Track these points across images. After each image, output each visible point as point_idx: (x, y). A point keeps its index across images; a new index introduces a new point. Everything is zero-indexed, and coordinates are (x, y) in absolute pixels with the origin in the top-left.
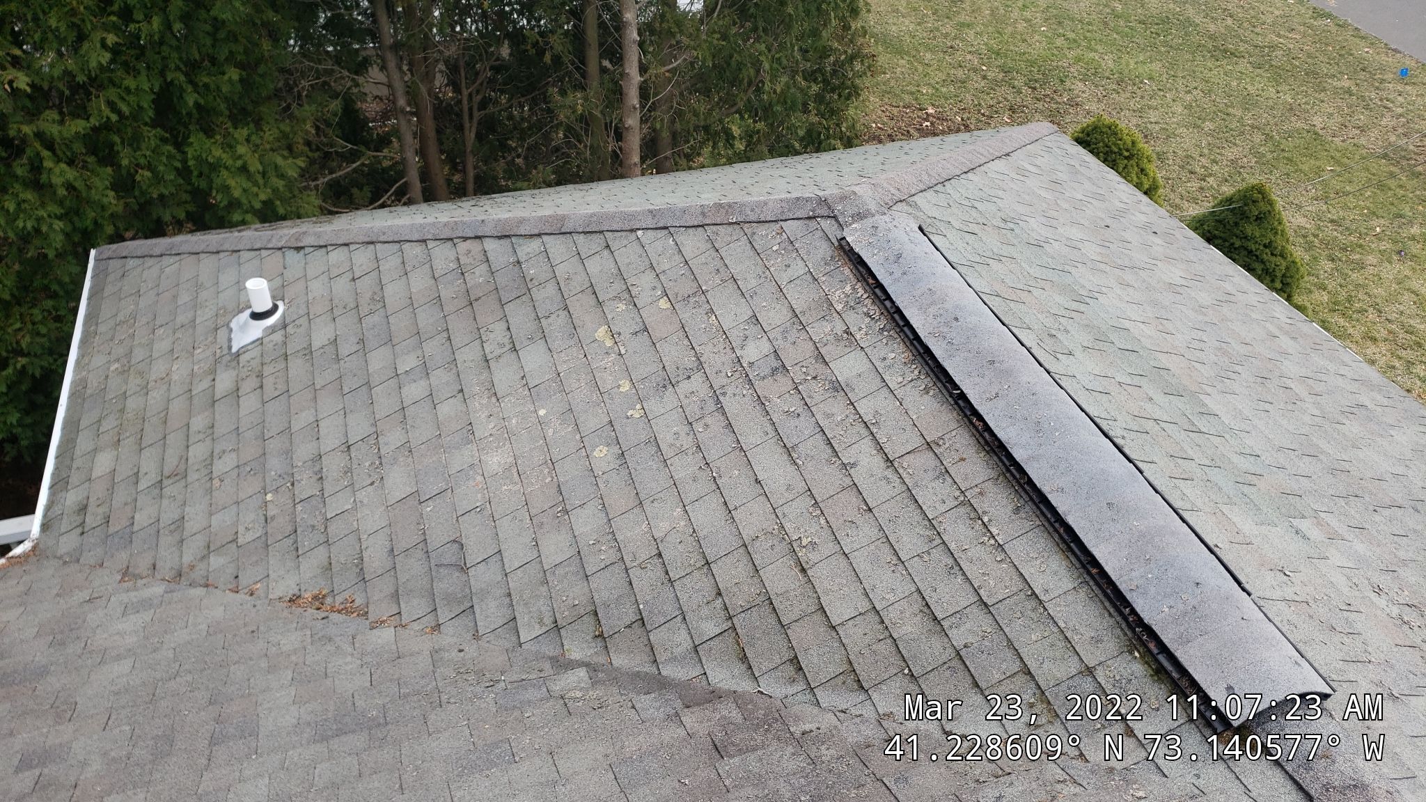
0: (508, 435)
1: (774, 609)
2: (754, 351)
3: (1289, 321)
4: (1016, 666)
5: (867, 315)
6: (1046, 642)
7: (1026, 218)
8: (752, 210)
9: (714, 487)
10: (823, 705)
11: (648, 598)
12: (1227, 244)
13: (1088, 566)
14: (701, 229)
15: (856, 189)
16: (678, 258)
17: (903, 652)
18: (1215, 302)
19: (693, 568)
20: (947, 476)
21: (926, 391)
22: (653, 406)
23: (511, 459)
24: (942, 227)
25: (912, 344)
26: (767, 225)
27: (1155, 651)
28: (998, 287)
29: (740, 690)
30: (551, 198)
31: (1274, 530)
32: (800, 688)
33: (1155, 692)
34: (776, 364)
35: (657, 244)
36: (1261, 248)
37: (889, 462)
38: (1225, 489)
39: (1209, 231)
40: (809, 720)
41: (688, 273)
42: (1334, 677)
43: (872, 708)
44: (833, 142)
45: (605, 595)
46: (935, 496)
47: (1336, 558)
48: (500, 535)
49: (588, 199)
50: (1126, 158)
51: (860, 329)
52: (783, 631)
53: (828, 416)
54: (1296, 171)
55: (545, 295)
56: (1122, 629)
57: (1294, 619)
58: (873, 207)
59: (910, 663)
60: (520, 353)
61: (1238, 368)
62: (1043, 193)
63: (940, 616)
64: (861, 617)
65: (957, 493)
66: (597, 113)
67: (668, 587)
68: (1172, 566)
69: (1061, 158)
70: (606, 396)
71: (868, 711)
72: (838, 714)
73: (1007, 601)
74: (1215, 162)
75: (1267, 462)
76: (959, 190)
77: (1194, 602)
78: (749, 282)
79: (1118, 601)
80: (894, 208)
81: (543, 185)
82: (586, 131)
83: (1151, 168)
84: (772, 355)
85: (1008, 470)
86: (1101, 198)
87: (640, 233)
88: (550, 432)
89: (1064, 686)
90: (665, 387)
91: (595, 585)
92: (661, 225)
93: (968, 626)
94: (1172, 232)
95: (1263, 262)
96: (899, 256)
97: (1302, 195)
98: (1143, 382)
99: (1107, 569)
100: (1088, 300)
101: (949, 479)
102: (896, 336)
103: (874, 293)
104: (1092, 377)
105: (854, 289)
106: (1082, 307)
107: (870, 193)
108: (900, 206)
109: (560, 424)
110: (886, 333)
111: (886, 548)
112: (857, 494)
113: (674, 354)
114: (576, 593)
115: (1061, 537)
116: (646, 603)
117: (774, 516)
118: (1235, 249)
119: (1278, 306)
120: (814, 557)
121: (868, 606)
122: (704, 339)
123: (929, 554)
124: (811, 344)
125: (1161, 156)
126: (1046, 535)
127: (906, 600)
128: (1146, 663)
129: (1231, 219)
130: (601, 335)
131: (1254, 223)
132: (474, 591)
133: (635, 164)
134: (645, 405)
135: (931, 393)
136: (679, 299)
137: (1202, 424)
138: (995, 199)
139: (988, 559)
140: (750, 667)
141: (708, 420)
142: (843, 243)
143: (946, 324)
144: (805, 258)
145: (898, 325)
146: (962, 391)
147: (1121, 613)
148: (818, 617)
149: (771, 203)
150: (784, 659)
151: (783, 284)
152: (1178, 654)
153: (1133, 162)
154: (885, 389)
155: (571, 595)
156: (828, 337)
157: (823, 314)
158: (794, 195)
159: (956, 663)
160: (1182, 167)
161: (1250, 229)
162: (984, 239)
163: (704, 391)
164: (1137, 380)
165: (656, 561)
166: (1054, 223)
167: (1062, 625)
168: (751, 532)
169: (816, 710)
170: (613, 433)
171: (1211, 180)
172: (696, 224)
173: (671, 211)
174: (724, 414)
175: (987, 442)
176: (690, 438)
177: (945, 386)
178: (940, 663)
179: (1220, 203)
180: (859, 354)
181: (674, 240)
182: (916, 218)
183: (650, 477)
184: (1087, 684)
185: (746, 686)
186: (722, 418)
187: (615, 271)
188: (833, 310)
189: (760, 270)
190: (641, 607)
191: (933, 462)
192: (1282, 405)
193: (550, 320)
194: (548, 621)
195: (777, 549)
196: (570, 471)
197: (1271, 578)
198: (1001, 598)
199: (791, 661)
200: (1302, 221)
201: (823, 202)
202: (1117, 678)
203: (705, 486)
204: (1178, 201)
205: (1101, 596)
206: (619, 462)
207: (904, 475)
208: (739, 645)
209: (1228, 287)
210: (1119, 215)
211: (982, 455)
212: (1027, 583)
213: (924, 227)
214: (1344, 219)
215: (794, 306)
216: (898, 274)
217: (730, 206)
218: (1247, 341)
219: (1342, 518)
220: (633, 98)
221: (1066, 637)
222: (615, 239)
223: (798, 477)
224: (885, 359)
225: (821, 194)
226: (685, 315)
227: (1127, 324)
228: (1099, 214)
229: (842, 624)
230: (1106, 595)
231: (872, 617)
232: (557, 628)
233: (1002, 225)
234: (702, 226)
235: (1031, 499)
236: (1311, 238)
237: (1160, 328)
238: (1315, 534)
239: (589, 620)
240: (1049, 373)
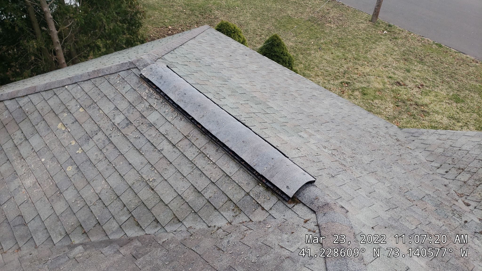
0: (31, 172)
1: (145, 205)
2: (119, 119)
3: (290, 75)
4: (226, 199)
5: (156, 98)
6: (234, 189)
7: (204, 57)
8: (107, 70)
9: (115, 170)
10: (168, 231)
11: (99, 215)
12: (270, 55)
13: (241, 162)
14: (89, 81)
15: (142, 57)
16: (83, 93)
17: (191, 206)
18: (267, 73)
19: (113, 200)
20: (193, 146)
21: (181, 119)
22: (86, 147)
23: (35, 180)
24: (175, 64)
25: (173, 105)
26: (113, 74)
27: (265, 182)
28: (198, 81)
29: (139, 235)
30: (30, 81)
31: (293, 137)
32: (159, 228)
33: (268, 194)
34: (127, 122)
35: (75, 90)
36: (280, 54)
37: (174, 146)
38: (277, 129)
39: (264, 52)
40: (165, 237)
41: (88, 97)
42: (316, 175)
43: (184, 227)
44: (137, 43)
45: (83, 218)
46: (191, 153)
47: (312, 141)
48: (37, 208)
49: (45, 79)
50: (233, 33)
51: (154, 104)
52: (149, 211)
53: (150, 135)
54: (287, 29)
55: (35, 117)
56: (255, 178)
57: (302, 161)
58: (149, 62)
59: (194, 208)
60: (29, 140)
61: (277, 92)
62: (209, 49)
63: (200, 190)
64: (175, 199)
65: (198, 150)
66: (43, 47)
67: (106, 210)
68: (265, 155)
69: (212, 36)
70: (67, 148)
71: (183, 229)
72: (173, 232)
73: (220, 180)
74: (263, 30)
75: (289, 118)
76: (179, 52)
77: (273, 164)
78: (111, 96)
79: (252, 170)
80: (157, 61)
81: (28, 77)
82: (41, 55)
83: (242, 35)
84: (125, 119)
85: (212, 139)
86: (227, 47)
87: (66, 87)
88: (48, 166)
89: (241, 201)
90: (88, 139)
91: (79, 216)
92: (74, 82)
93: (209, 191)
94: (251, 54)
95: (282, 58)
96: (162, 77)
97: (290, 36)
98: (248, 102)
99: (246, 161)
100: (228, 80)
101: (194, 147)
102: (167, 103)
103: (156, 91)
104: (232, 104)
105: (149, 91)
106: (226, 83)
107: (147, 57)
108: (159, 60)
109: (51, 162)
110: (163, 103)
111: (179, 174)
112: (166, 159)
113: (89, 127)
114: (71, 221)
115: (232, 155)
116: (99, 217)
117: (138, 174)
118: (273, 56)
119: (287, 71)
120: (155, 184)
121: (176, 194)
122: (99, 119)
123: (193, 172)
124: (138, 112)
125: (246, 31)
126: (227, 156)
127: (188, 189)
128: (263, 186)
129: (270, 47)
130: (60, 126)
131: (277, 47)
132: (31, 231)
133: (64, 63)
134: (82, 148)
135: (183, 120)
136: (87, 107)
137: (268, 111)
138: (192, 53)
139: (211, 168)
140: (141, 227)
141: (107, 147)
142: (142, 76)
143: (182, 96)
144: (129, 83)
145: (167, 100)
146: (192, 117)
147: (253, 174)
148: (161, 203)
149: (113, 67)
150: (152, 221)
151: (124, 94)
152: (271, 181)
153: (236, 34)
154: (167, 122)
155: (70, 222)
156: (144, 109)
157: (140, 101)
158: (121, 63)
159: (208, 204)
160: (254, 33)
161: (276, 49)
162: (190, 66)
163: (103, 137)
164: (246, 102)
165: (100, 201)
166: (213, 57)
167: (237, 182)
168: (131, 182)
169: (166, 234)
170: (73, 161)
171: (263, 36)
172: (87, 79)
173: (77, 77)
174: (113, 144)
175: (203, 132)
176: (102, 155)
177: (187, 117)
178: (203, 205)
179: (266, 43)
180: (156, 112)
181: (80, 87)
182: (165, 63)
183: (90, 173)
184: (248, 198)
185: (141, 233)
186: (112, 145)
187: (60, 102)
188: (143, 99)
189: (114, 91)
190: (97, 218)
191: (189, 142)
192: (291, 100)
193: (39, 126)
194: (63, 233)
195: (142, 185)
196: (59, 178)
197: (294, 152)
198: (217, 179)
199: (154, 220)
200: (291, 44)
201: (131, 63)
202: (256, 193)
203: (111, 170)
204: (255, 44)
205: (247, 170)
206: (77, 170)
207: (180, 149)
208: (135, 221)
209: (271, 68)
210: (234, 52)
211: (203, 136)
212: (225, 173)
213: (169, 66)
214: (303, 41)
215: (130, 101)
216: (162, 83)
217: (98, 70)
218: (279, 83)
219: (313, 129)
220: (56, 39)
221: (239, 185)
222: (57, 90)
223: (144, 159)
224: (165, 112)
225: (130, 60)
226: (90, 112)
227: (241, 85)
228: (228, 52)
229: (169, 203)
230: (248, 169)
231: (179, 198)
232: (67, 235)
233: (196, 61)
234: (90, 79)
235: (221, 146)
236: (295, 49)
237: (252, 84)
238: (305, 136)
239: (79, 229)
240: (218, 105)
